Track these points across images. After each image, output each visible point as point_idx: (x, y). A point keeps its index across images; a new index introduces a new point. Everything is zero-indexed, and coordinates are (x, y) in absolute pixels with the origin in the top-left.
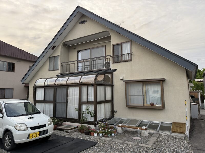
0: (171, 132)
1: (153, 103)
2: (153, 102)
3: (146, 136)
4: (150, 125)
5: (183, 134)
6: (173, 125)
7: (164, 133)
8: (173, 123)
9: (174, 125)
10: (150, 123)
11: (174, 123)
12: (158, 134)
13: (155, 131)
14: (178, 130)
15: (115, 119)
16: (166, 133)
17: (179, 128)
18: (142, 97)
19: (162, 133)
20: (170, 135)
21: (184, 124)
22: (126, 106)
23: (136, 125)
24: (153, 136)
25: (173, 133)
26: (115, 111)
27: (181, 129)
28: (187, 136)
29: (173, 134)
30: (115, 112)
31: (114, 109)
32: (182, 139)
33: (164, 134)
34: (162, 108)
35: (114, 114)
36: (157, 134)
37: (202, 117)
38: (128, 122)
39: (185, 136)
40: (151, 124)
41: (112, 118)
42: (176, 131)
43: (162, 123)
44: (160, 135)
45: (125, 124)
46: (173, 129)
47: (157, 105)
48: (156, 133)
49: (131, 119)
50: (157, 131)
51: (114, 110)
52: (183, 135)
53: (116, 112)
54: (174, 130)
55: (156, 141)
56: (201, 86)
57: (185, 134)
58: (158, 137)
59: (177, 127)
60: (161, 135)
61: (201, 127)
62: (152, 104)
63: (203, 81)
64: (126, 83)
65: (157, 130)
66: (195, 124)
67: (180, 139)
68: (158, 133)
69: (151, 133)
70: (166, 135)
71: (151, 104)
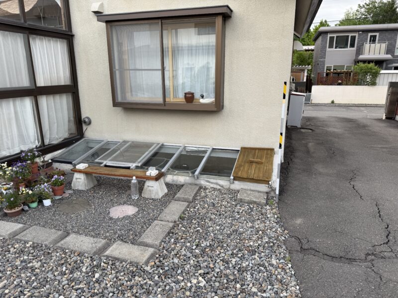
0: (232, 181)
1: (193, 94)
2: (192, 91)
3: (157, 197)
4: (181, 156)
5: (263, 185)
6: (242, 156)
7: (212, 183)
8: (242, 148)
9: (244, 155)
10: (182, 151)
11: (245, 150)
12: (196, 185)
13: (188, 178)
14: (253, 172)
15: (87, 143)
16: (217, 184)
17: (254, 165)
18: (160, 73)
19: (208, 184)
20: (228, 187)
21: (269, 151)
22: (116, 104)
23: (139, 160)
24: (178, 195)
25: (236, 182)
26: (87, 120)
27: (259, 169)
28: (274, 190)
29: (237, 185)
30: (85, 122)
31: (84, 115)
32: (258, 204)
33: (212, 186)
34: (215, 109)
35: (84, 127)
36: (194, 186)
37: (308, 123)
38: (119, 151)
39: (270, 190)
40: (184, 153)
41: (76, 142)
42: (245, 176)
43: (213, 149)
44: (201, 188)
45: (106, 160)
46: (239, 170)
47: (202, 101)
48: (190, 182)
49: (133, 142)
50: (194, 177)
51: (82, 118)
52: (263, 188)
53: (90, 123)
54: (240, 174)
55: (180, 218)
56: (309, 59)
57: (269, 184)
58: (191, 198)
59: (252, 162)
60: (205, 189)
61: (308, 152)
62: (190, 97)
63: (312, 50)
64: (109, 24)
65: (193, 173)
66: (294, 142)
67: (255, 203)
68: (198, 182)
69: (178, 183)
70: (219, 187)
71: (185, 96)
